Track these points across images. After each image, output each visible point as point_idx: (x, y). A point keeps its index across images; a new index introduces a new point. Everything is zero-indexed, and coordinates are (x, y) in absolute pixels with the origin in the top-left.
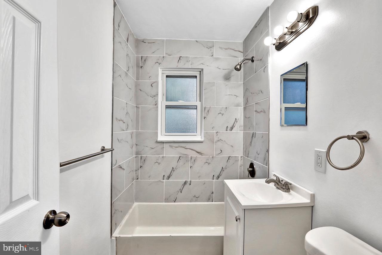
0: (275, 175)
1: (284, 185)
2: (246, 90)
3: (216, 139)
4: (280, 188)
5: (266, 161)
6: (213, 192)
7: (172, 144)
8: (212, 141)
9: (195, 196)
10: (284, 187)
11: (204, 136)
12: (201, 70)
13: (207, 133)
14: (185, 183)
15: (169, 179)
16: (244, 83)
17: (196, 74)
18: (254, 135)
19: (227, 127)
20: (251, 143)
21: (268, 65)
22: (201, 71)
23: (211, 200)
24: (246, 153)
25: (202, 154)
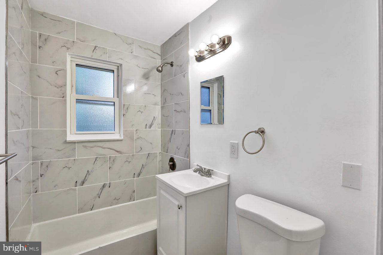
0: (198, 165)
1: (207, 172)
2: (164, 91)
3: (135, 137)
4: (204, 175)
5: (187, 154)
6: (134, 191)
7: (85, 144)
8: (132, 139)
9: (115, 199)
10: (208, 174)
11: (124, 134)
12: (119, 65)
13: (126, 130)
14: (104, 186)
15: (84, 184)
16: (161, 84)
17: (113, 69)
18: (174, 132)
19: (146, 124)
20: (170, 139)
21: (188, 72)
22: (119, 67)
23: (132, 199)
24: (165, 149)
25: (122, 153)
